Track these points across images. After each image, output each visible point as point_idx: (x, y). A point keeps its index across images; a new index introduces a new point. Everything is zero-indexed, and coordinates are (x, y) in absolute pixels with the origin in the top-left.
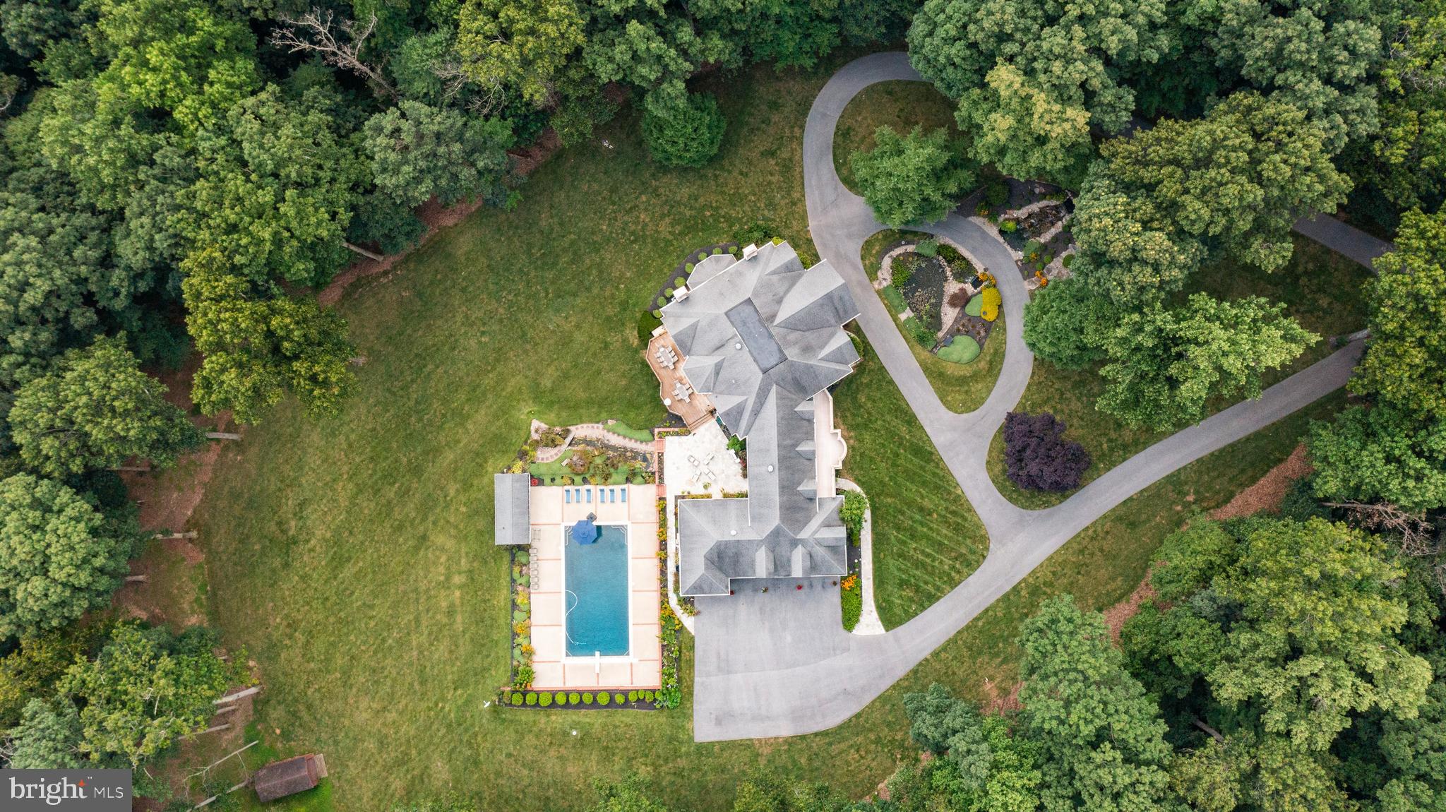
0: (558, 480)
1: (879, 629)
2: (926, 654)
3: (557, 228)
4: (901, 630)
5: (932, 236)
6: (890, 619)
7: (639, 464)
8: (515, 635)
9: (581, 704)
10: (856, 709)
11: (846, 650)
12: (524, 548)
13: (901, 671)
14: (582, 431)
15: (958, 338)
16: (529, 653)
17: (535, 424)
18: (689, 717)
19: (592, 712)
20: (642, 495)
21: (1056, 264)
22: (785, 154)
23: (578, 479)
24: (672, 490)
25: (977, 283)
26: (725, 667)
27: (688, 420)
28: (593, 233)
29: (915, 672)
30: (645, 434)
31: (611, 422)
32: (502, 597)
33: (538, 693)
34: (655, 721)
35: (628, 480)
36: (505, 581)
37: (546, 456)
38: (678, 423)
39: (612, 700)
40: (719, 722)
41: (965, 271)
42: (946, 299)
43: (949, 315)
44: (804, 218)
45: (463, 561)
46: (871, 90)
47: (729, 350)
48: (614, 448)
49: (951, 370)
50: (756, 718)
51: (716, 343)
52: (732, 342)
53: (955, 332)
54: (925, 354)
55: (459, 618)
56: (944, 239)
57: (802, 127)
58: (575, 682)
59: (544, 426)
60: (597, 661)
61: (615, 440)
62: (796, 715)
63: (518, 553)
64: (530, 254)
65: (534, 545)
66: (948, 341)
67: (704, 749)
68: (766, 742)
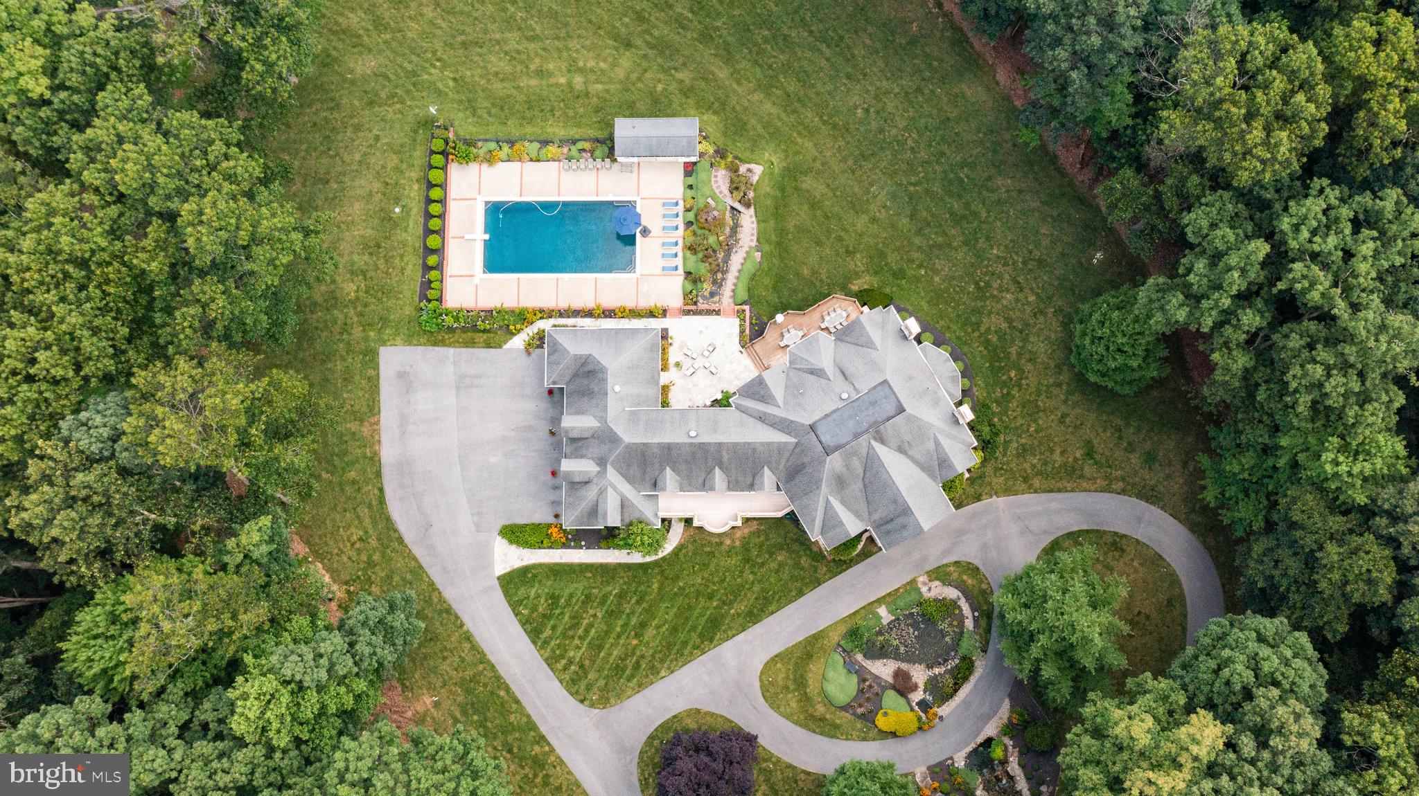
0: (690, 193)
1: (501, 569)
2: (469, 625)
3: (994, 197)
4: (499, 594)
5: (985, 651)
6: (513, 582)
7: (707, 287)
8: (512, 143)
9: (429, 216)
10: (408, 538)
11: (478, 528)
12: (611, 154)
13: (450, 594)
14: (749, 221)
15: (854, 679)
16: (490, 159)
17: (758, 169)
18: (409, 341)
19: (420, 231)
20: (671, 290)
22: (1088, 470)
23: (691, 216)
24: (675, 325)
25: (923, 705)
26: (463, 384)
27: (759, 346)
28: (988, 238)
29: (449, 611)
30: (742, 295)
31: (758, 255)
32: (557, 130)
33: (444, 168)
34: (406, 302)
35: (688, 274)
36: (574, 132)
37: (720, 180)
38: (754, 333)
39: (433, 252)
40: (402, 375)
41: (941, 692)
42: (904, 666)
43: (884, 669)
44: (1008, 491)
45: (599, 87)
46: (1173, 580)
47: (840, 386)
48: (727, 259)
49: (814, 668)
50: (404, 420)
51: (850, 370)
52: (851, 389)
53: (862, 675)
54: (835, 637)
55: (534, 82)
56: (981, 667)
57: (1123, 492)
58: (455, 212)
59: (755, 179)
60: (480, 235)
61: (736, 260)
62: (404, 466)
63: (606, 147)
64: (964, 164)
65: (615, 165)
66: (852, 667)
67: (371, 358)
68: (376, 431)
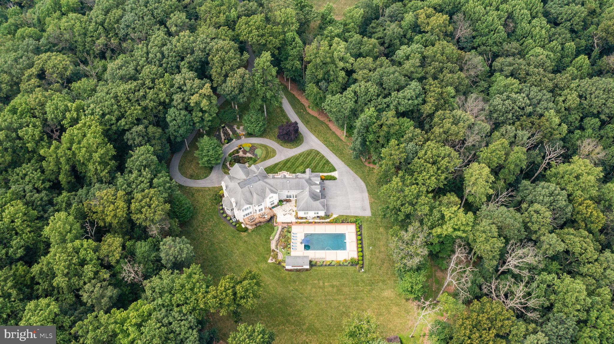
0: (289, 252)
1: (336, 172)
2: (343, 163)
3: (204, 257)
4: (336, 168)
5: (225, 159)
6: (334, 170)
7: (285, 230)
8: (340, 265)
9: (362, 247)
10: (359, 178)
11: (342, 180)
12: (311, 262)
13: (348, 168)
14: (273, 246)
15: (255, 152)
16: (346, 261)
17: (270, 261)
18: (364, 217)
20: (295, 229)
21: (238, 131)
22: (194, 191)
23: (289, 246)
24: (294, 220)
25: (240, 149)
26: (349, 208)
27: (272, 214)
28: (208, 245)
29: (348, 166)
30: (276, 228)
31: (271, 238)
32: (328, 270)
33: (358, 256)
34: (365, 226)
35: (290, 232)
36: (322, 268)
37: (280, 257)
38: (272, 218)
39: (359, 235)
40: (365, 210)
41: (237, 151)
42: (244, 156)
43: (249, 155)
44: (214, 188)
45: (315, 282)
46: (180, 170)
47: (252, 190)
48: (279, 237)
49: (264, 155)
50: (363, 200)
53: (254, 154)
54: (259, 161)
55: (335, 283)
56: (227, 155)
57: (187, 187)
58: (355, 248)
59: (271, 258)
60: (347, 240)
61: (277, 237)
62: (362, 192)
63: (312, 264)
64: (211, 265)
65: (310, 259)
66: (256, 156)
67: (373, 214)
68: (370, 200)
